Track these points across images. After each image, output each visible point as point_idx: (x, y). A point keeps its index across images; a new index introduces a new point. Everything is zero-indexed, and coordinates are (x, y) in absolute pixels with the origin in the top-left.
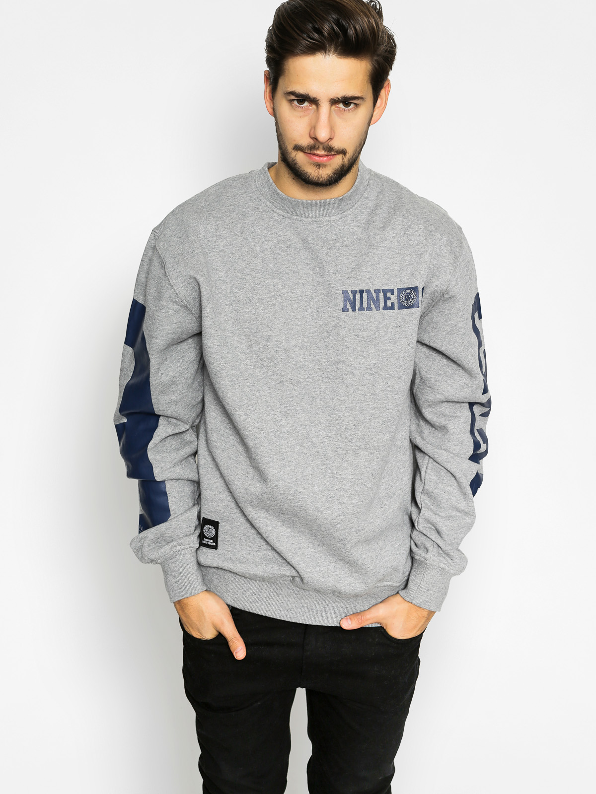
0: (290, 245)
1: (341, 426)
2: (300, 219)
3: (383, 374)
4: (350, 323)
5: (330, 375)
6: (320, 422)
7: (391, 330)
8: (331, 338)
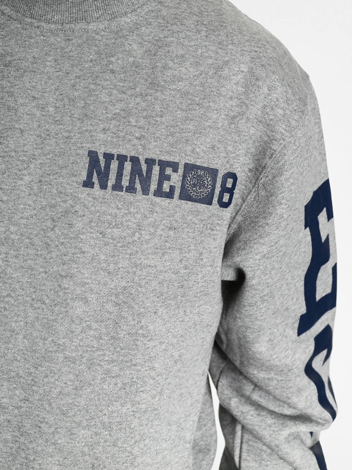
0: (10, 62)
1: (52, 388)
2: (36, 25)
3: (136, 307)
4: (93, 209)
5: (46, 298)
6: (18, 375)
7: (161, 232)
8: (57, 231)
